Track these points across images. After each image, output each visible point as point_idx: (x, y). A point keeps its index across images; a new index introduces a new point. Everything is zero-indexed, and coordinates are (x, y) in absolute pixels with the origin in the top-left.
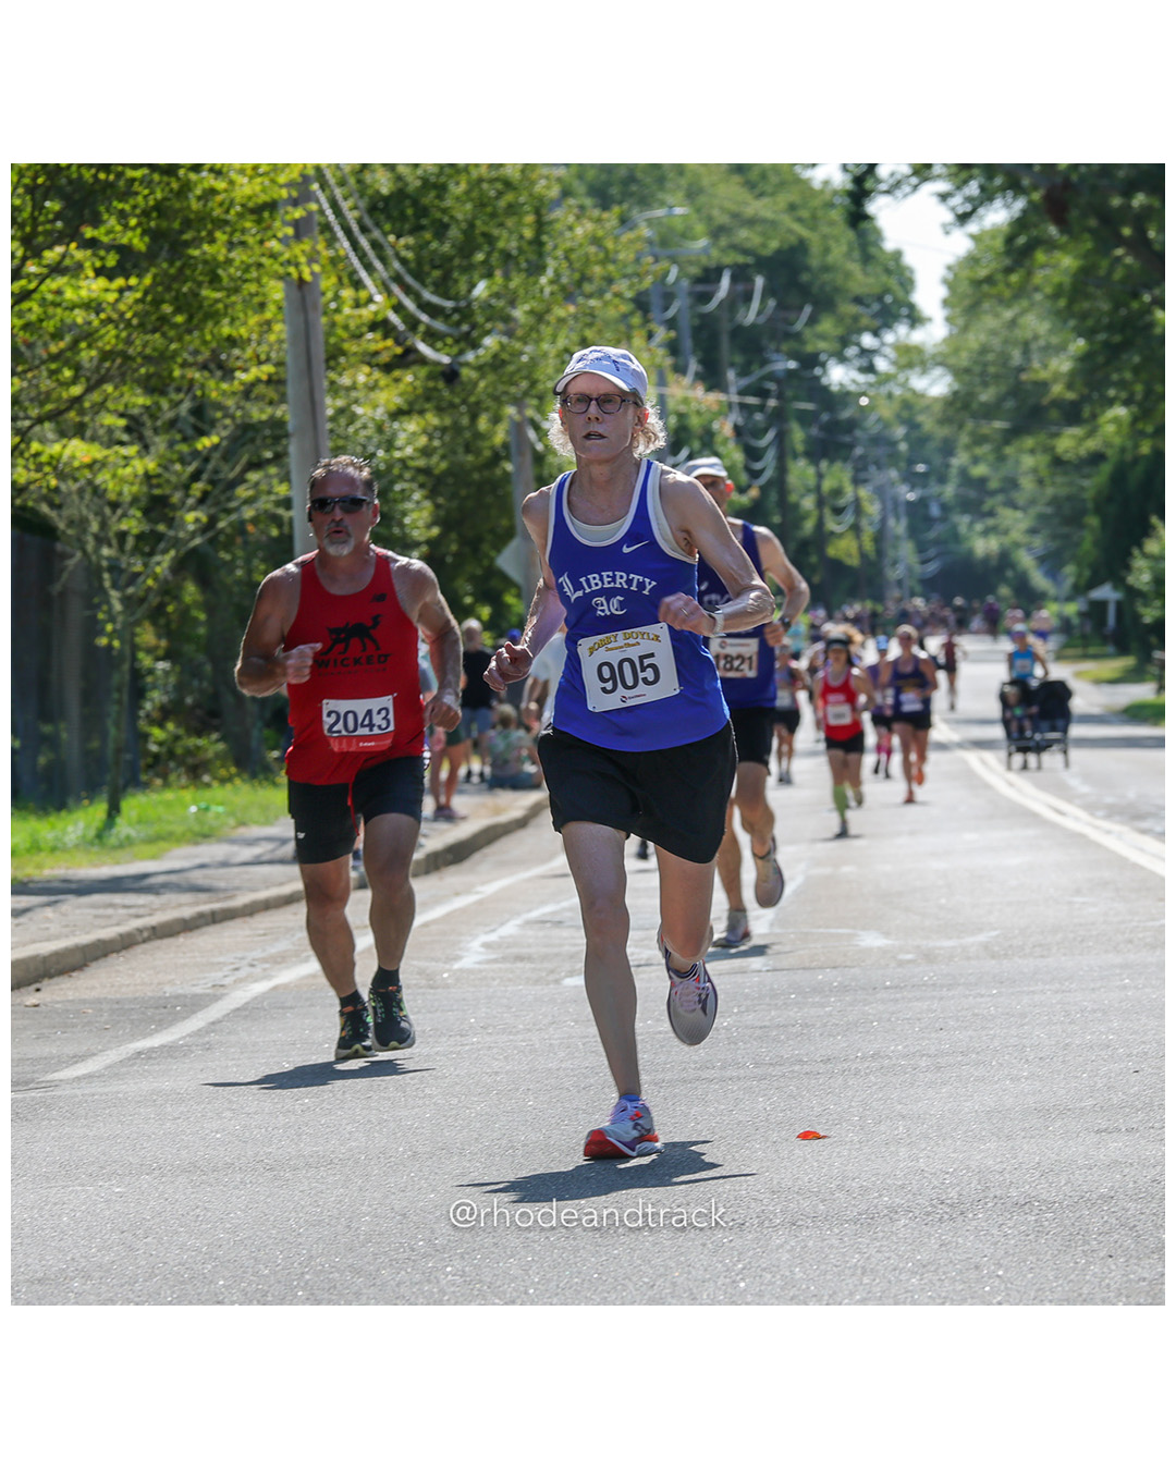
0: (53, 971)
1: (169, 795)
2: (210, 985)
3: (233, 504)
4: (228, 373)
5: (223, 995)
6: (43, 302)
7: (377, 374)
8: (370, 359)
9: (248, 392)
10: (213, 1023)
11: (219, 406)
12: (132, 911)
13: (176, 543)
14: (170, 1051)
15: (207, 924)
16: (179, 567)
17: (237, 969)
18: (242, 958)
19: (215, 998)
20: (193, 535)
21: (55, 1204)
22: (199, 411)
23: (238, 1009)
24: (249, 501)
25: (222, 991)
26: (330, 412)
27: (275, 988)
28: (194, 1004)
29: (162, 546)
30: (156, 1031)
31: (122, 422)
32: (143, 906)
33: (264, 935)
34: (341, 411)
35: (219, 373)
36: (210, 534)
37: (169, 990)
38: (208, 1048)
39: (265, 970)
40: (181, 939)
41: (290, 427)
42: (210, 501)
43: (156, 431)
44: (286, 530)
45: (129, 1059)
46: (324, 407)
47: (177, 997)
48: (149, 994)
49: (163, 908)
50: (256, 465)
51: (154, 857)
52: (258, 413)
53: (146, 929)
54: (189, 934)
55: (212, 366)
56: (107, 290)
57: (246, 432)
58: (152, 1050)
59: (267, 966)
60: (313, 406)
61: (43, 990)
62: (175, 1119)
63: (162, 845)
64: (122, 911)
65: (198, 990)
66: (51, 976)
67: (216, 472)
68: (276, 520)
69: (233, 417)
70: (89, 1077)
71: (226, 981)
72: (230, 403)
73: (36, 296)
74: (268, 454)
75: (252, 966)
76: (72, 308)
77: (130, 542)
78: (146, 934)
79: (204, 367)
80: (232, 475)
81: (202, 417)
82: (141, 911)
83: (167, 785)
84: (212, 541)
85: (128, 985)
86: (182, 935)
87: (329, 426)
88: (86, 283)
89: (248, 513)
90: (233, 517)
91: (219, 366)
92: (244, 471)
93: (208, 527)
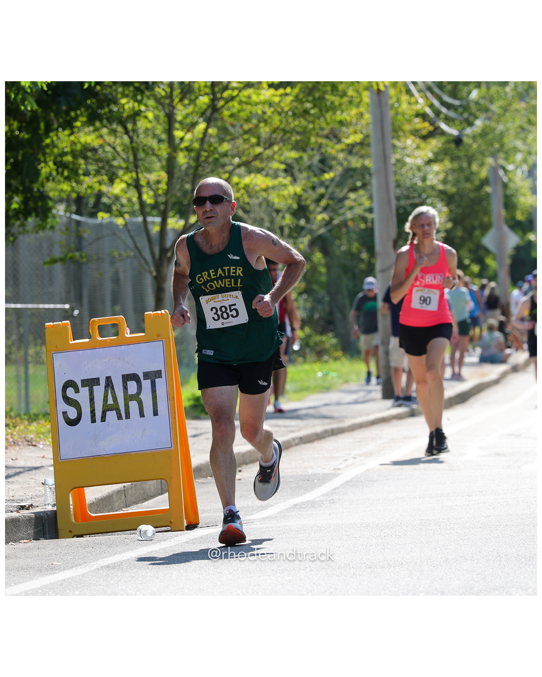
0: (247, 461)
1: (307, 367)
2: (332, 469)
3: (342, 211)
4: (339, 141)
5: (339, 474)
6: (240, 102)
7: (418, 141)
8: (415, 133)
9: (350, 150)
10: (335, 489)
11: (335, 158)
12: (289, 429)
13: (311, 232)
14: (312, 504)
15: (329, 436)
16: (312, 244)
17: (346, 460)
18: (349, 454)
19: (336, 475)
20: (320, 228)
21: (255, 586)
22: (323, 161)
23: (348, 482)
24: (351, 208)
25: (338, 472)
26: (393, 161)
27: (367, 470)
28: (324, 479)
29: (304, 233)
30: (304, 493)
31: (283, 167)
32: (295, 426)
33: (360, 442)
34: (398, 161)
35: (334, 141)
36: (329, 227)
37: (310, 471)
38: (333, 502)
39: (361, 460)
40: (316, 444)
41: (373, 171)
42: (329, 209)
43: (300, 171)
44: (369, 224)
45: (291, 508)
46: (390, 158)
47: (315, 475)
48: (300, 473)
49: (305, 427)
50: (354, 189)
51: (299, 400)
52: (356, 163)
53: (297, 438)
54: (320, 441)
55: (331, 136)
56: (274, 95)
57: (349, 172)
58: (303, 503)
59: (362, 458)
60: (385, 158)
61: (243, 470)
63: (304, 393)
64: (283, 429)
65: (326, 471)
66: (247, 464)
67: (332, 193)
68: (364, 219)
69: (341, 164)
70: (270, 518)
71: (340, 467)
72: (341, 156)
73: (237, 99)
74: (359, 184)
75: (354, 458)
76: (256, 104)
77: (286, 231)
78: (297, 441)
79: (327, 137)
80: (341, 195)
81: (325, 163)
82: (294, 429)
83: (305, 361)
84: (329, 231)
85: (288, 469)
86: (316, 441)
87: (393, 168)
88: (263, 92)
89: (349, 215)
90: (341, 218)
91: (334, 136)
92: (347, 192)
93: (328, 223)
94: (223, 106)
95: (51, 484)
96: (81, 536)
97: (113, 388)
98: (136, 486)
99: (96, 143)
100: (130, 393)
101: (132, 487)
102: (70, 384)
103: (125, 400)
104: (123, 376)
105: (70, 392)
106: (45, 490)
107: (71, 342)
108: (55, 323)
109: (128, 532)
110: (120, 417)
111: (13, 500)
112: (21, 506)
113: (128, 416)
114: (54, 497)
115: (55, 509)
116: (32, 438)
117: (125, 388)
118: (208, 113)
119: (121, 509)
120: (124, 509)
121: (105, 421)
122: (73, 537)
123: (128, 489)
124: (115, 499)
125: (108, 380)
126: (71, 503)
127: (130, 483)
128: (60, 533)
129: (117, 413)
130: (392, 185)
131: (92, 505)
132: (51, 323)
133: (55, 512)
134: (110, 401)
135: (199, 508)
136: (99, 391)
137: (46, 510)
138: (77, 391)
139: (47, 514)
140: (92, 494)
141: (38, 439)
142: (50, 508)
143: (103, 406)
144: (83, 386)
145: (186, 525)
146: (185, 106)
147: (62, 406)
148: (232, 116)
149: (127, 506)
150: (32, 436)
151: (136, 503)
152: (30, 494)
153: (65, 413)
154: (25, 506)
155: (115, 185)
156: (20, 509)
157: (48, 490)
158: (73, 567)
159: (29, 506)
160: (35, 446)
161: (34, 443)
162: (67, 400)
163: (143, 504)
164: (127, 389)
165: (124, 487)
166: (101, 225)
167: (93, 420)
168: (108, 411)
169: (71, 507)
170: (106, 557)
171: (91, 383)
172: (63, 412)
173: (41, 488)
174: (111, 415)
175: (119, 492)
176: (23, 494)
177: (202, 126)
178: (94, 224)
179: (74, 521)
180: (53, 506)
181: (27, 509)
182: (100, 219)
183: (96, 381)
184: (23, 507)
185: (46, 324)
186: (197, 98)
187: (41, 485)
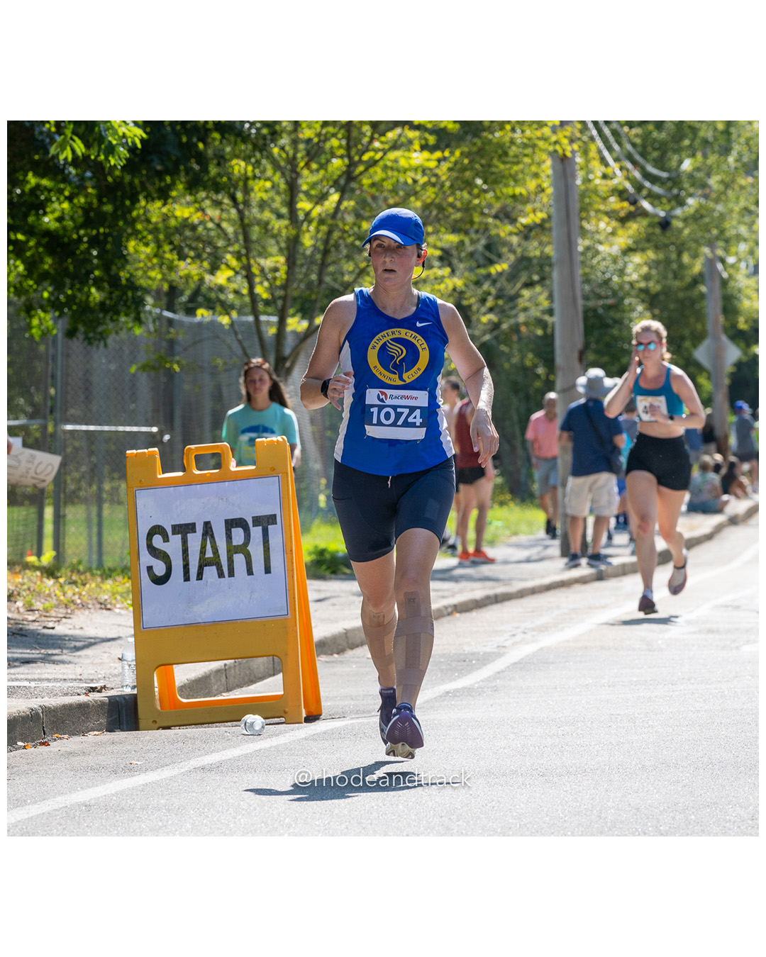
2: (495, 646)
3: (514, 312)
4: (513, 221)
5: (504, 653)
6: (385, 168)
7: (614, 223)
8: (610, 214)
9: (527, 233)
10: (499, 673)
11: (505, 243)
14: (468, 691)
15: (492, 604)
17: (514, 635)
18: (518, 628)
19: (500, 655)
20: (484, 333)
22: (488, 247)
23: (516, 663)
24: (525, 309)
25: (504, 650)
26: (580, 249)
27: (541, 649)
28: (485, 659)
30: (459, 677)
32: (447, 590)
33: (532, 612)
34: (588, 249)
35: (506, 221)
36: (496, 333)
37: (467, 649)
38: (496, 689)
39: (533, 636)
40: (475, 614)
41: (554, 260)
42: (497, 310)
43: (461, 260)
44: (549, 331)
45: (441, 696)
46: (577, 245)
47: (473, 654)
48: (453, 651)
49: (461, 592)
50: (529, 285)
52: (534, 249)
53: (450, 606)
54: (480, 611)
55: (501, 216)
56: (428, 160)
57: (524, 262)
58: (457, 690)
59: (535, 633)
60: (571, 245)
62: (475, 739)
65: (488, 649)
67: (502, 289)
68: (542, 323)
69: (514, 252)
71: (506, 644)
72: (515, 240)
73: (381, 163)
74: (536, 278)
75: (524, 633)
76: (405, 171)
78: (450, 610)
79: (496, 216)
80: (513, 292)
81: (493, 250)
82: (446, 594)
84: (496, 338)
86: (474, 610)
87: (581, 258)
88: (415, 155)
89: (522, 318)
90: (512, 321)
91: (506, 215)
92: (521, 288)
93: (496, 326)
94: (361, 173)
95: (130, 659)
96: (169, 728)
97: (212, 537)
98: (240, 664)
99: (196, 218)
100: (235, 543)
101: (235, 666)
102: (157, 530)
103: (229, 551)
104: (227, 521)
105: (157, 541)
106: (123, 668)
107: (159, 476)
108: (139, 451)
109: (229, 724)
110: (221, 575)
111: (81, 680)
112: (92, 688)
113: (231, 574)
114: (134, 677)
115: (135, 692)
116: (106, 600)
117: (229, 537)
118: (342, 182)
119: (220, 693)
120: (224, 694)
121: (201, 579)
122: (158, 729)
123: (230, 668)
124: (213, 680)
125: (207, 525)
126: (156, 684)
127: (233, 661)
128: (142, 723)
129: (218, 569)
130: (579, 279)
131: (182, 688)
132: (134, 451)
133: (134, 697)
134: (209, 554)
135: (322, 694)
136: (195, 540)
137: (123, 693)
138: (166, 539)
139: (124, 698)
140: (184, 673)
141: (114, 602)
142: (128, 691)
143: (200, 559)
144: (173, 534)
145: (304, 715)
146: (312, 172)
147: (146, 559)
148: (373, 185)
149: (228, 690)
150: (106, 597)
151: (240, 686)
152: (103, 672)
153: (150, 569)
154: (96, 688)
155: (219, 273)
156: (90, 692)
157: (127, 667)
158: (158, 768)
159: (102, 688)
160: (109, 609)
161: (109, 606)
162: (154, 551)
163: (250, 687)
164: (231, 538)
165: (225, 665)
166: (200, 324)
167: (187, 578)
168: (206, 566)
169: (156, 690)
170: (201, 756)
171: (184, 529)
172: (148, 567)
173: (116, 665)
174: (210, 572)
175: (218, 671)
176: (93, 672)
177: (335, 197)
178: (191, 323)
179: (159, 708)
180: (134, 687)
181: (98, 691)
182: (199, 318)
183: (191, 528)
184: (93, 689)
185: (128, 452)
186: (328, 161)
187: (117, 661)
